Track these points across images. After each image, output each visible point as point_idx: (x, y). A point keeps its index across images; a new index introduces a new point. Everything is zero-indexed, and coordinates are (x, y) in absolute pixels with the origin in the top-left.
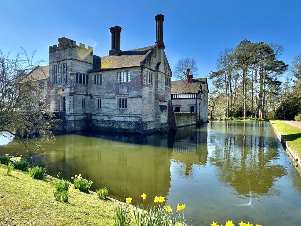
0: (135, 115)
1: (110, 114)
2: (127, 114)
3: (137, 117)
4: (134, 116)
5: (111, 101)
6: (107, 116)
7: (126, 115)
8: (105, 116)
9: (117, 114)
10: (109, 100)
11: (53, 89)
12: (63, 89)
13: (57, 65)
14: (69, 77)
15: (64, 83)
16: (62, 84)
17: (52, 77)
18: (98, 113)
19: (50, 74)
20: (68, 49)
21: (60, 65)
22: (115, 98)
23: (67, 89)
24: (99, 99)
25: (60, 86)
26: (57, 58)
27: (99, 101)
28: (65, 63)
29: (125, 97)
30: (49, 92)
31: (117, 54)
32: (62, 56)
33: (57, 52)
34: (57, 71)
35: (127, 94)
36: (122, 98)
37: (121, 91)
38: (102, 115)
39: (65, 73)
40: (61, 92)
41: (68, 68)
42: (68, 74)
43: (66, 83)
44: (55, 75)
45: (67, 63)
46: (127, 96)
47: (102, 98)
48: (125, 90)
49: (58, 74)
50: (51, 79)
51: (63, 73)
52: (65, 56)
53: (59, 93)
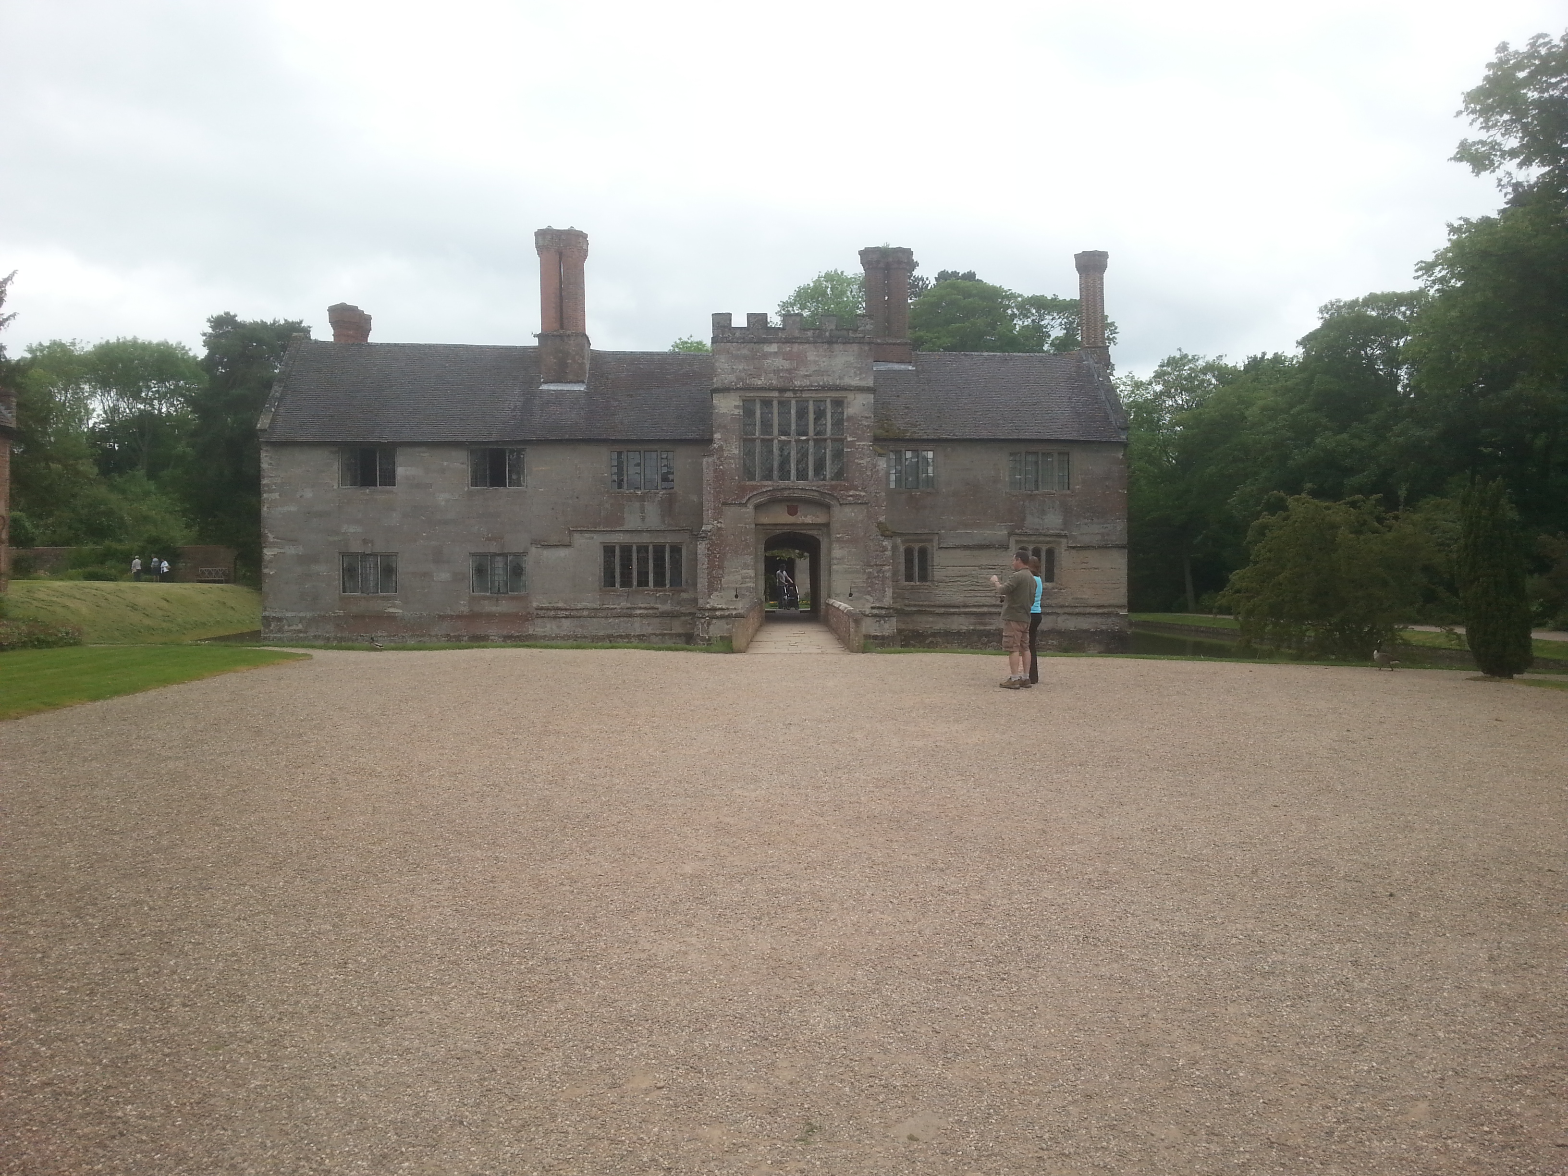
0: (1099, 607)
1: (979, 606)
2: (1062, 607)
3: (1108, 614)
4: (1093, 610)
5: (985, 558)
6: (966, 613)
7: (1059, 611)
8: (959, 614)
10: (976, 552)
11: (745, 505)
12: (793, 505)
13: (767, 403)
14: (863, 462)
15: (822, 483)
16: (810, 485)
17: (734, 450)
18: (916, 603)
19: (717, 436)
20: (849, 345)
21: (793, 402)
22: (1005, 547)
23: (847, 510)
24: (916, 547)
25: (796, 491)
26: (777, 372)
27: (916, 554)
28: (828, 400)
29: (1051, 545)
30: (718, 514)
31: (910, 362)
32: (813, 368)
33: (778, 347)
34: (766, 425)
35: (1063, 533)
36: (1035, 545)
37: (1032, 522)
38: (942, 610)
39: (829, 442)
40: (781, 517)
41: (845, 424)
42: (848, 448)
43: (833, 483)
44: (758, 442)
45: (838, 403)
46: (1064, 541)
47: (935, 544)
48: (1053, 521)
49: (776, 441)
50: (726, 458)
51: (815, 440)
52: (834, 371)
53: (765, 520)
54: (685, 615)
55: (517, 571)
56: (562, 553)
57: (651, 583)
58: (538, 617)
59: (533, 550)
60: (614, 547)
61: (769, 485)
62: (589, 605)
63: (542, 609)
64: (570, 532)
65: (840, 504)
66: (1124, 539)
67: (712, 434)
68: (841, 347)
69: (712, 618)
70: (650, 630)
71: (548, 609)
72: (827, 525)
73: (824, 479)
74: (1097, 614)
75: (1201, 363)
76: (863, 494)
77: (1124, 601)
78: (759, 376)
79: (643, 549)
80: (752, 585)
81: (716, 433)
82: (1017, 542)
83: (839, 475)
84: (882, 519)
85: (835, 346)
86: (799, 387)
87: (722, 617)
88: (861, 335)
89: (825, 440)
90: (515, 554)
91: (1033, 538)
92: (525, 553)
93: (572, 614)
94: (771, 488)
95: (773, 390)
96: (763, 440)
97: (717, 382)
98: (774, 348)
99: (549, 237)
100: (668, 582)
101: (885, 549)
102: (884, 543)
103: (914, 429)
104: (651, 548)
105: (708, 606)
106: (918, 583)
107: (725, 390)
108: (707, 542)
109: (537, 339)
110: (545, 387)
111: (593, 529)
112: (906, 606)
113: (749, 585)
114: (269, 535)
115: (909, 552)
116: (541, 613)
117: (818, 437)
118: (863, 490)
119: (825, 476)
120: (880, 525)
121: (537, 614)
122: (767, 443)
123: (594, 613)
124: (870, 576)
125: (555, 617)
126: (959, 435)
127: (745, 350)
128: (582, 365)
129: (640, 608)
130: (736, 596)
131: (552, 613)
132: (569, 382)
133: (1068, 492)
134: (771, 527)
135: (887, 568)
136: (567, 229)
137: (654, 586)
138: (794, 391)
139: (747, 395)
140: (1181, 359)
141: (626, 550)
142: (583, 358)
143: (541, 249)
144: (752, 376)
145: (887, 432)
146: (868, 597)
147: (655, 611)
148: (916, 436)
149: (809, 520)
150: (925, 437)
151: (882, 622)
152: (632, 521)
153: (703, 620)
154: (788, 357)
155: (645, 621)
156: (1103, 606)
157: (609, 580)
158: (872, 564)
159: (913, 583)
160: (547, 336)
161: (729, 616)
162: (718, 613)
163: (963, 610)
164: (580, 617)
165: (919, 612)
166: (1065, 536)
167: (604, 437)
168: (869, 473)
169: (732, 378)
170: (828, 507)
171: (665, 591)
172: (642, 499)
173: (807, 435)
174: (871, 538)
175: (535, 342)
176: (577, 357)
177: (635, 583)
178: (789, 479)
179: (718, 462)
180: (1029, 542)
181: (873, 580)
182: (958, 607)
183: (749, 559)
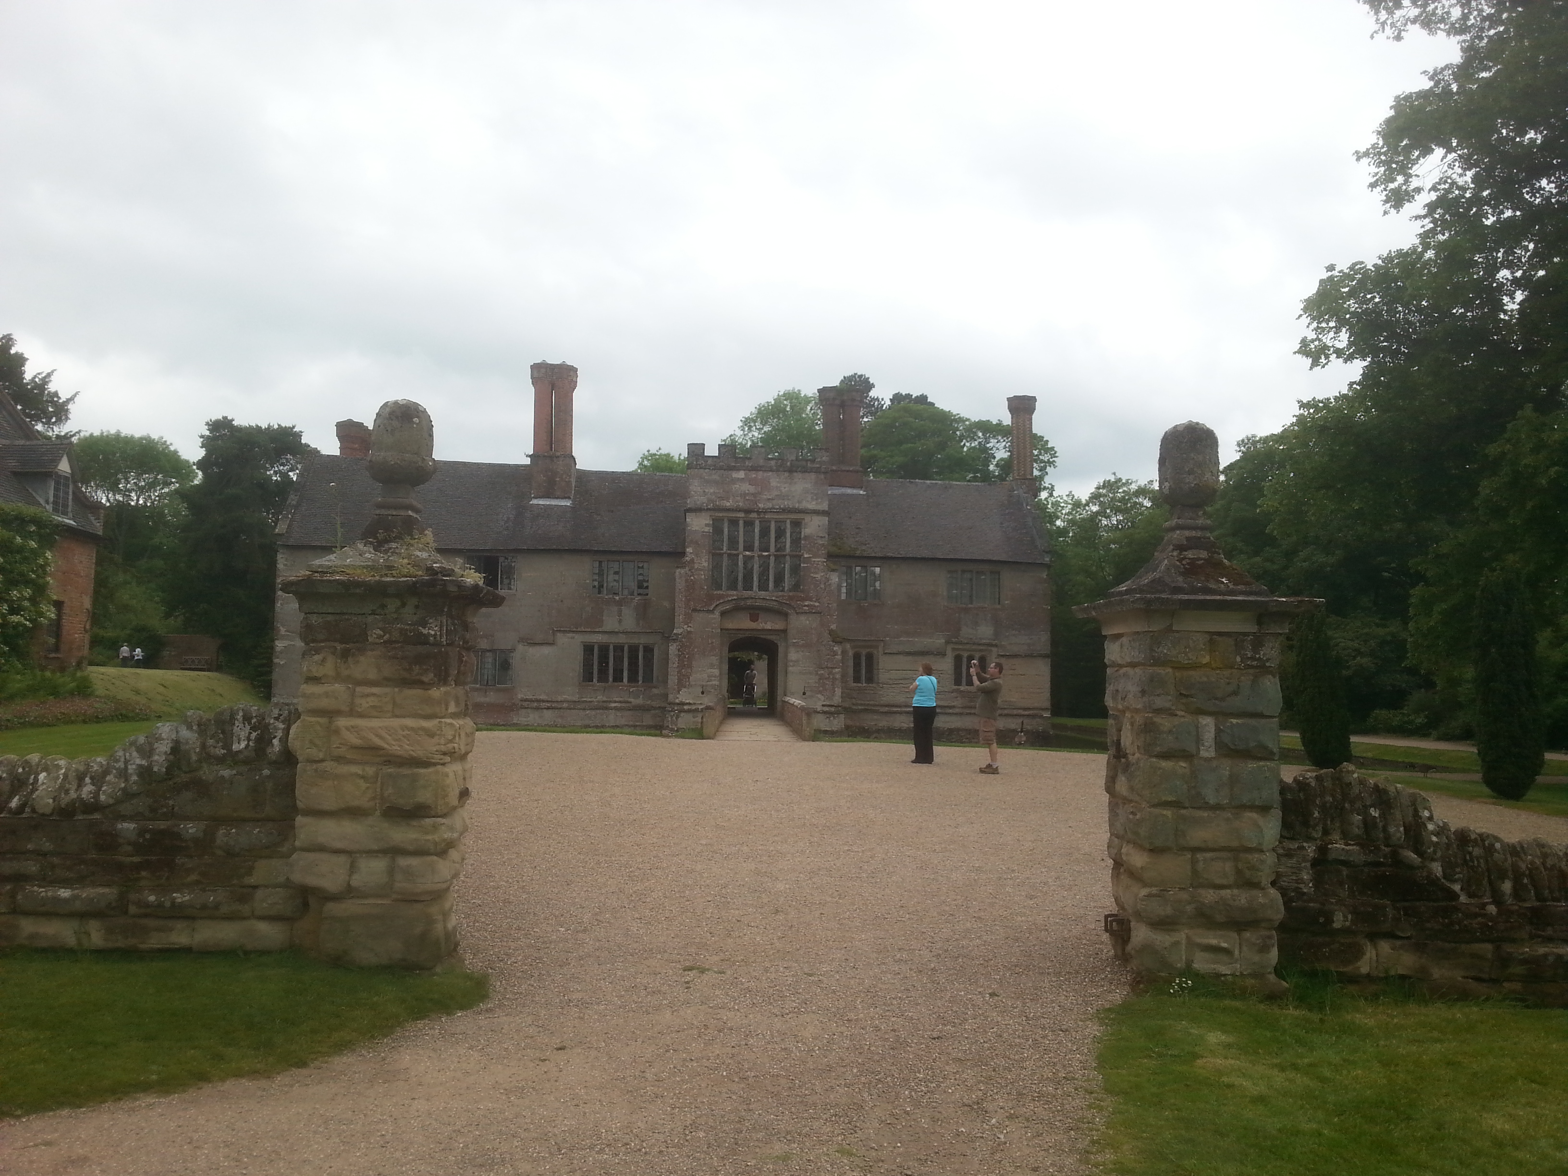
0: (1025, 709)
3: (1033, 716)
4: (1020, 712)
8: (900, 713)
9: (954, 707)
11: (712, 612)
12: (754, 612)
13: (734, 522)
14: (818, 576)
15: (780, 593)
16: (769, 596)
17: (704, 562)
18: (862, 702)
19: (689, 550)
20: (807, 474)
21: (757, 523)
22: (944, 655)
23: (803, 618)
24: (864, 652)
25: (758, 601)
26: (744, 495)
27: (863, 659)
28: (788, 521)
29: (983, 653)
30: (688, 619)
31: (861, 488)
32: (775, 493)
33: (745, 474)
34: (733, 542)
35: (994, 642)
36: (969, 653)
37: (966, 632)
38: (886, 709)
39: (788, 558)
40: (744, 623)
41: (803, 542)
42: (804, 563)
43: (791, 594)
44: (725, 556)
45: (797, 524)
46: (994, 649)
47: (880, 649)
48: (985, 631)
49: (741, 556)
50: (697, 569)
51: (775, 555)
52: (793, 496)
53: (730, 626)
54: (655, 708)
55: (505, 667)
56: (546, 650)
57: (625, 680)
58: (523, 707)
59: (520, 647)
60: (594, 646)
61: (733, 594)
62: (569, 698)
63: (526, 700)
64: (554, 632)
65: (797, 613)
66: (1047, 650)
67: (684, 547)
68: (800, 475)
69: (680, 711)
70: (623, 722)
71: (531, 701)
72: (785, 631)
73: (783, 591)
74: (1023, 715)
75: (1134, 487)
76: (817, 604)
77: (1047, 704)
78: (728, 500)
79: (619, 648)
80: (717, 683)
81: (688, 547)
82: (954, 649)
83: (796, 587)
84: (833, 627)
85: (795, 474)
86: (763, 509)
87: (689, 711)
88: (818, 466)
89: (785, 556)
90: (502, 651)
91: (968, 647)
92: (513, 650)
93: (552, 706)
94: (735, 598)
95: (740, 511)
96: (729, 555)
97: (690, 503)
98: (741, 474)
99: (543, 370)
100: (640, 678)
101: (835, 653)
102: (835, 649)
103: (864, 548)
104: (626, 648)
105: (677, 701)
106: (864, 685)
107: (698, 510)
108: (678, 644)
109: (529, 459)
110: (535, 502)
111: (575, 630)
112: (854, 704)
113: (714, 683)
114: (281, 628)
115: (857, 657)
116: (525, 704)
117: (778, 553)
118: (817, 600)
119: (784, 588)
120: (831, 632)
121: (522, 705)
122: (733, 557)
123: (574, 705)
124: (821, 677)
125: (537, 708)
126: (903, 554)
127: (715, 477)
128: (569, 483)
129: (615, 702)
130: (703, 693)
131: (536, 704)
132: (557, 498)
133: (998, 607)
134: (734, 632)
135: (837, 670)
136: (559, 363)
137: (629, 682)
138: (758, 512)
139: (717, 514)
140: (1116, 482)
141: (604, 649)
142: (570, 476)
143: (535, 381)
144: (722, 498)
145: (840, 549)
146: (819, 696)
147: (628, 705)
148: (865, 554)
149: (768, 626)
150: (873, 555)
151: (832, 718)
152: (610, 623)
153: (672, 714)
154: (752, 482)
155: (619, 714)
156: (1029, 709)
157: (587, 677)
158: (823, 666)
159: (860, 685)
160: (538, 456)
161: (697, 710)
162: (686, 707)
163: (904, 709)
164: (561, 708)
165: (866, 711)
166: (996, 646)
167: (588, 547)
168: (822, 586)
169: (703, 499)
170: (786, 615)
171: (637, 687)
172: (620, 603)
173: (768, 551)
174: (823, 643)
175: (528, 461)
176: (564, 476)
177: (611, 679)
178: (751, 589)
179: (690, 573)
180: (964, 650)
181: (825, 681)
182: (900, 707)
183: (714, 660)
